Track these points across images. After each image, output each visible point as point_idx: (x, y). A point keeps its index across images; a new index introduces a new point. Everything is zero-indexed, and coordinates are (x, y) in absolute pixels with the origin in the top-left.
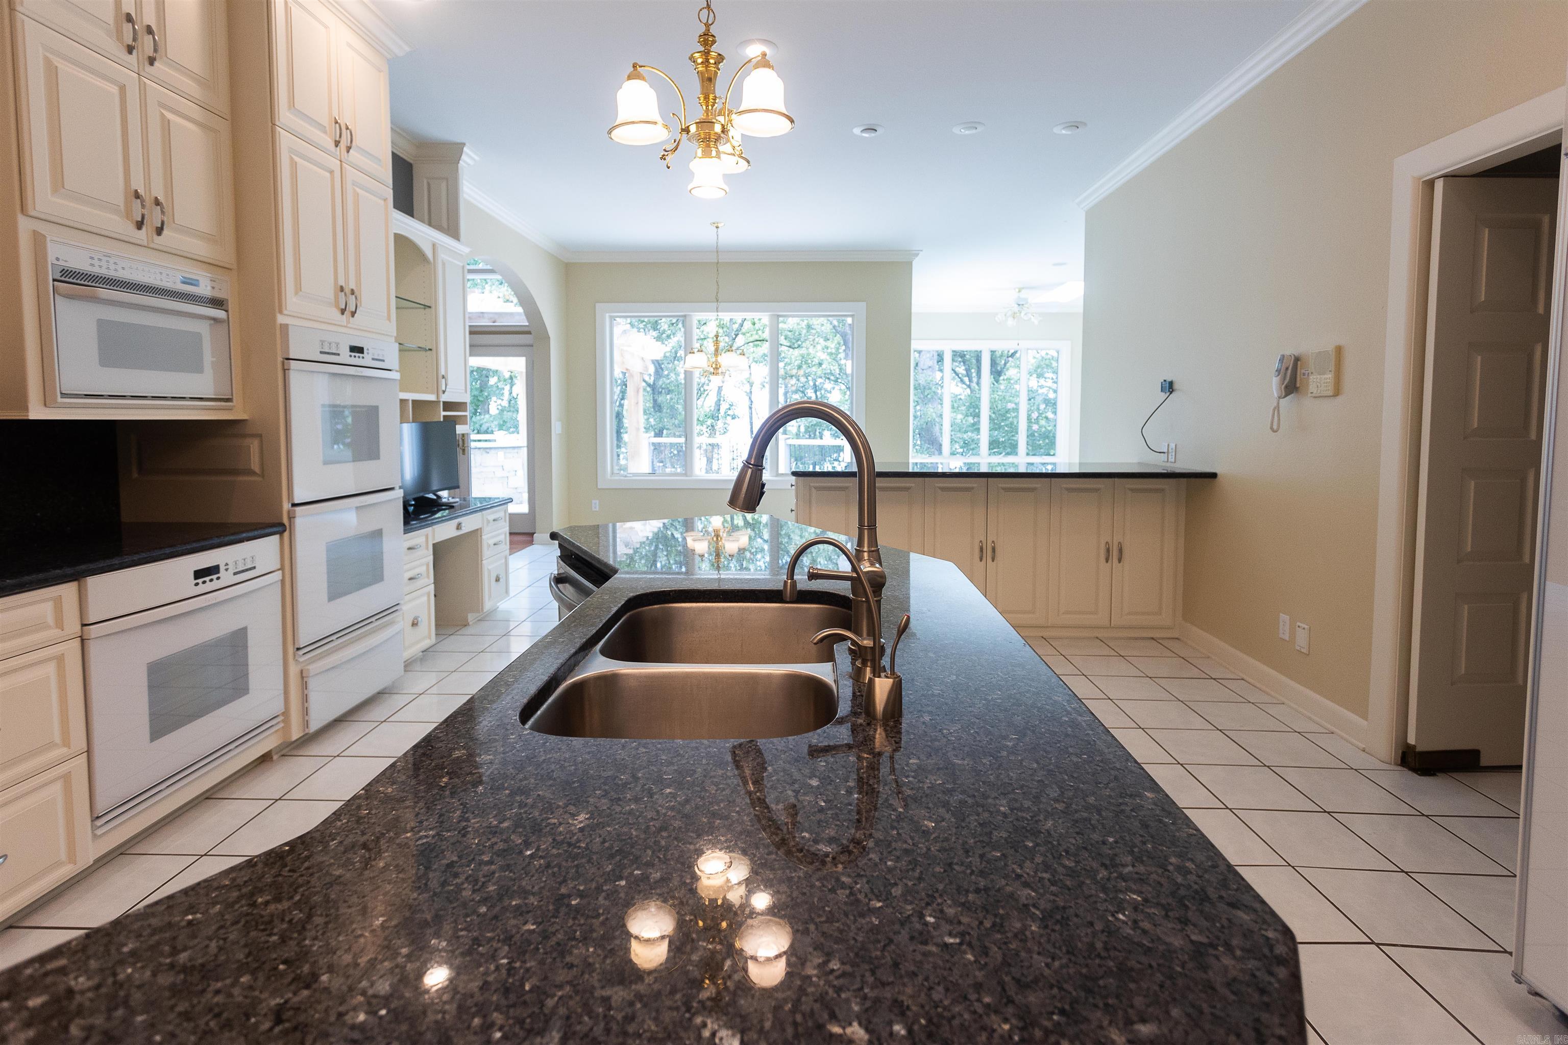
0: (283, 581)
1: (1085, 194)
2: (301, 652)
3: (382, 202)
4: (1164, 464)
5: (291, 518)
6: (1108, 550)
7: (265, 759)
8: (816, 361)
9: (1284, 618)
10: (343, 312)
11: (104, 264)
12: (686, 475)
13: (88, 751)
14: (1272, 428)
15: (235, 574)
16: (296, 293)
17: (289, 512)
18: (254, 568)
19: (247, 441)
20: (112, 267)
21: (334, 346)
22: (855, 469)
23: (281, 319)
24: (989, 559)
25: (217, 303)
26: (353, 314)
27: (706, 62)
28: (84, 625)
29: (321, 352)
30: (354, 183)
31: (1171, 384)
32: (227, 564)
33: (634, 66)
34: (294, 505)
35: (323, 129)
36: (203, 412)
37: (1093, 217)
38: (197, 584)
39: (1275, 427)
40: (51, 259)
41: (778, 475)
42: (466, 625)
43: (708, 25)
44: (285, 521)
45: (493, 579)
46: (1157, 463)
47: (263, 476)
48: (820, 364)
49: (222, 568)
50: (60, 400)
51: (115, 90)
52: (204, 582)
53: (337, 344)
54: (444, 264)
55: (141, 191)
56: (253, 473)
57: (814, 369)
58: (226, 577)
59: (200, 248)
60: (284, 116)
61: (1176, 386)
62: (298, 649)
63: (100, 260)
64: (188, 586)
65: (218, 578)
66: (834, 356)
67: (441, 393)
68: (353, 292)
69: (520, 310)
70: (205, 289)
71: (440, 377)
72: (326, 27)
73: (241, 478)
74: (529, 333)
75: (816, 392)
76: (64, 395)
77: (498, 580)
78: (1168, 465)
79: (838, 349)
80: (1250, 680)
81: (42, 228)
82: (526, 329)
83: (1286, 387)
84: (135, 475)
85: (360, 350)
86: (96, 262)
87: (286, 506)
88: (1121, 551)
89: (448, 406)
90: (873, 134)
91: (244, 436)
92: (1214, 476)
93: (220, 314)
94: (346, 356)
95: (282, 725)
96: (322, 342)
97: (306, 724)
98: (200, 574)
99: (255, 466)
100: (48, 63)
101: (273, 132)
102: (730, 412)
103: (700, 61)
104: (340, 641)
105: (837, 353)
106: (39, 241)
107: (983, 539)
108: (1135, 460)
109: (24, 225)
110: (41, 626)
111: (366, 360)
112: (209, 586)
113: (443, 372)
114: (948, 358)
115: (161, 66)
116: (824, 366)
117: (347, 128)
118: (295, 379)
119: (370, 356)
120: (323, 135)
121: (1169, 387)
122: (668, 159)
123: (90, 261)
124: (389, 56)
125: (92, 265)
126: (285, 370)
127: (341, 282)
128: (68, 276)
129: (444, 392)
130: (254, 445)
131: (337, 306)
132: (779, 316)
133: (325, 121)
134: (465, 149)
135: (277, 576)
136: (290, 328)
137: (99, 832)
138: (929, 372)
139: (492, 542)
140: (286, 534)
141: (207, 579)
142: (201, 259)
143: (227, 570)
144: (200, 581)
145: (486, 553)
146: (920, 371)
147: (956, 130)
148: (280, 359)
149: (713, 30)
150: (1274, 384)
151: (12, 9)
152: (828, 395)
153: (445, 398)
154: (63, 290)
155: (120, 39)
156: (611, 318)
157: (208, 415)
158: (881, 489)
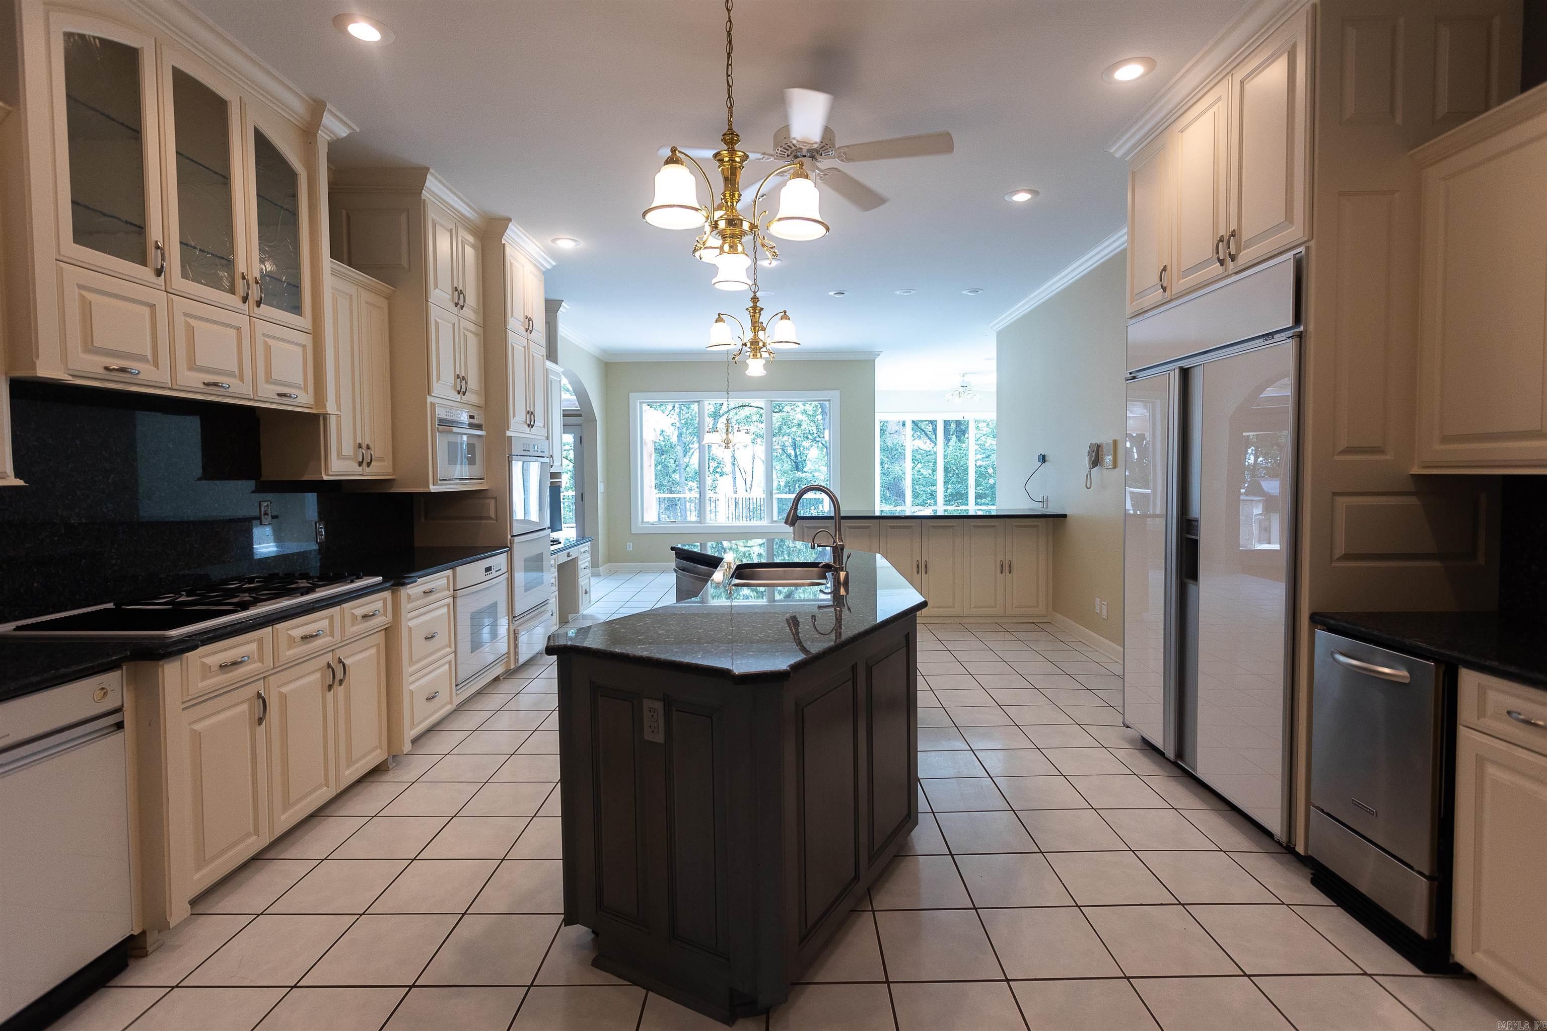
0: (509, 579)
1: (997, 321)
2: (516, 619)
3: (542, 358)
4: (1040, 509)
5: (512, 542)
6: (1002, 566)
7: (497, 679)
8: (795, 422)
9: (1098, 600)
10: (529, 426)
11: (449, 414)
12: (700, 522)
13: (455, 652)
14: (1086, 487)
15: (496, 571)
16: (513, 419)
17: (510, 540)
18: (500, 570)
19: (488, 501)
20: (451, 415)
21: (528, 446)
22: (833, 515)
23: (508, 433)
24: (924, 573)
25: (481, 427)
26: (533, 426)
27: (755, 312)
28: (454, 590)
29: (523, 450)
30: (533, 351)
31: (1044, 457)
32: (492, 566)
33: (719, 315)
34: (513, 536)
35: (522, 324)
36: (471, 486)
37: (1002, 335)
38: (486, 575)
39: (1089, 486)
40: (436, 414)
41: (773, 522)
42: (568, 622)
43: (755, 293)
44: (509, 544)
45: (584, 592)
46: (1038, 509)
47: (497, 520)
48: (799, 425)
49: (492, 568)
50: (439, 482)
51: (452, 327)
52: (488, 574)
55: (459, 375)
56: (492, 519)
57: (794, 429)
58: (493, 573)
59: (475, 400)
60: (511, 322)
61: (1047, 459)
62: (514, 617)
63: (448, 412)
64: (482, 576)
65: (491, 573)
66: (812, 418)
68: (533, 414)
69: (575, 397)
70: (477, 420)
72: (523, 266)
73: (483, 521)
74: (580, 415)
75: (795, 449)
76: (439, 480)
77: (586, 593)
78: (1044, 509)
79: (815, 411)
80: (1084, 642)
81: (434, 400)
82: (579, 413)
83: (1093, 463)
86: (447, 414)
87: (509, 537)
88: (1010, 566)
89: (553, 475)
90: (842, 296)
91: (487, 498)
92: (1065, 516)
93: (481, 433)
95: (505, 660)
96: (524, 444)
97: (517, 660)
98: (486, 570)
99: (493, 515)
100: (436, 322)
101: (506, 332)
102: (718, 470)
103: (752, 311)
104: (529, 616)
105: (814, 415)
106: (433, 405)
107: (919, 559)
108: (1027, 507)
109: (429, 400)
110: (444, 589)
111: (539, 452)
112: (489, 578)
114: (909, 425)
115: (465, 309)
116: (803, 427)
117: (531, 320)
118: (514, 466)
119: (540, 450)
120: (522, 327)
121: (1043, 459)
122: (736, 359)
123: (445, 413)
124: (544, 270)
126: (510, 461)
127: (528, 408)
128: (441, 422)
130: (492, 503)
131: (527, 423)
132: (772, 401)
133: (524, 319)
134: (563, 304)
135: (508, 575)
136: (513, 438)
137: (458, 692)
138: (896, 436)
139: (583, 566)
140: (510, 551)
141: (488, 572)
142: (476, 405)
144: (486, 573)
145: (581, 573)
146: (888, 435)
147: (898, 293)
148: (508, 455)
149: (758, 294)
150: (1086, 462)
151: (427, 301)
152: (806, 452)
154: (440, 429)
155: (453, 301)
156: (641, 403)
157: (472, 487)
158: (850, 527)
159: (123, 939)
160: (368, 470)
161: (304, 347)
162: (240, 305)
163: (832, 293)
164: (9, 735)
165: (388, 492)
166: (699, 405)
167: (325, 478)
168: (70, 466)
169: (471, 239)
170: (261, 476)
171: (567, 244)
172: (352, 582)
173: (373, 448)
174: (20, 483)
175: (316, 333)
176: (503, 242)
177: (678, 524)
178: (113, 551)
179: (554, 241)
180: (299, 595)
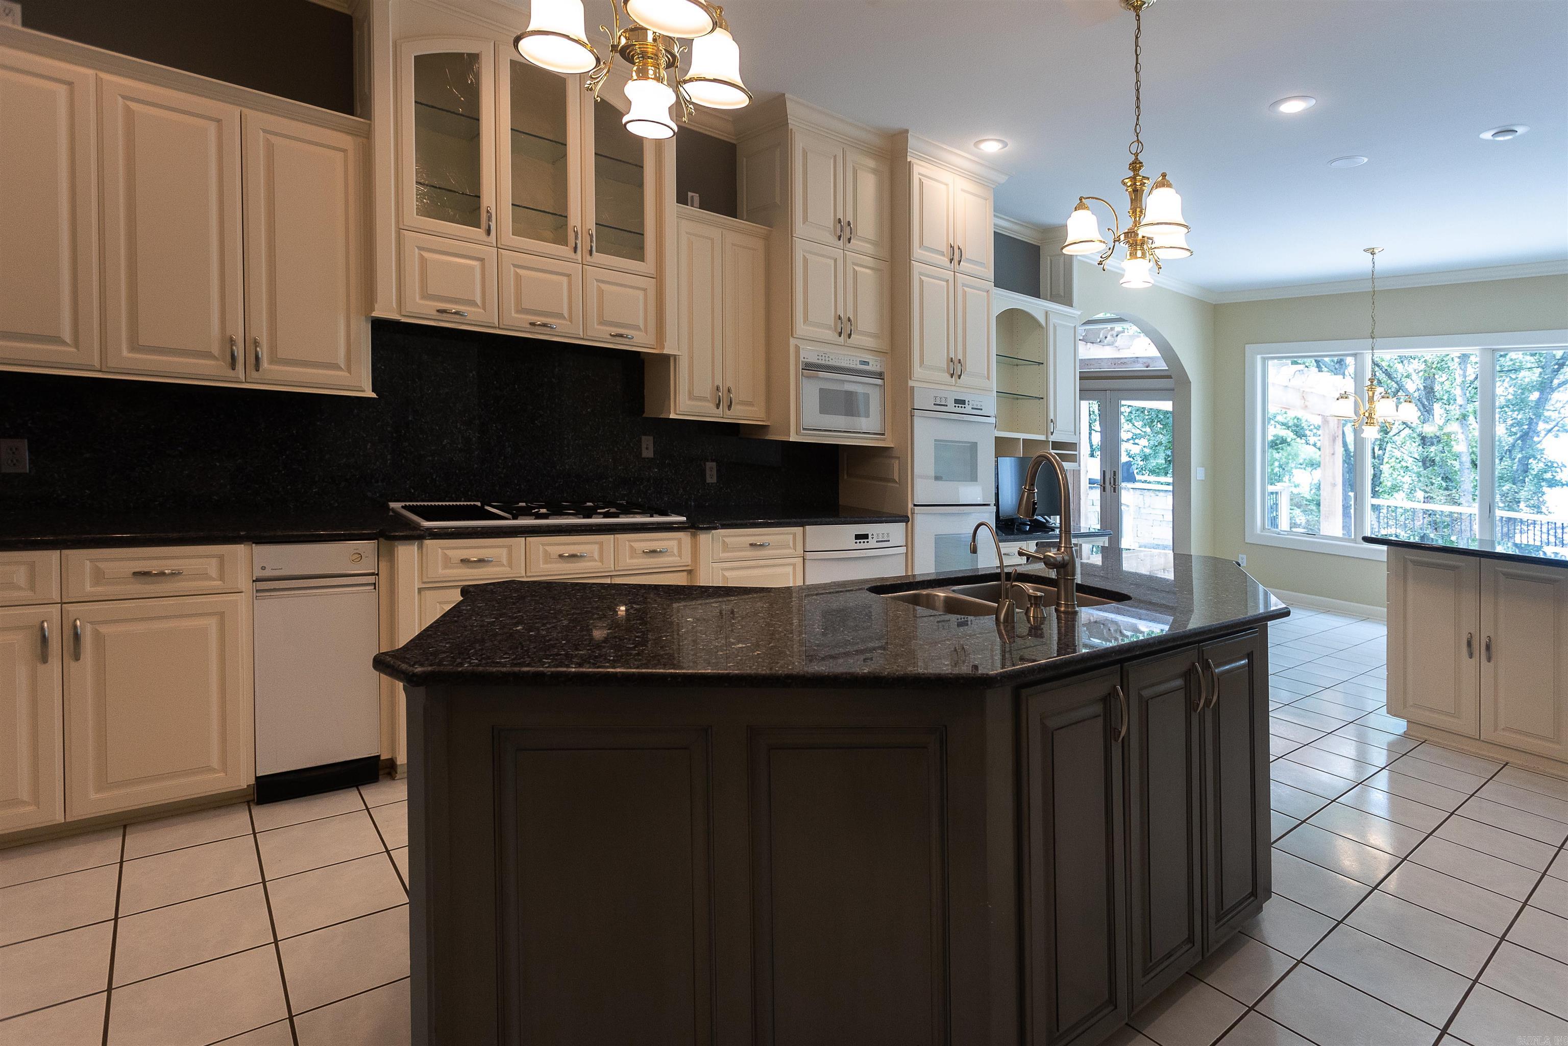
0: (907, 553)
3: (985, 294)
5: (913, 513)
10: (952, 376)
11: (823, 358)
15: (878, 542)
16: (921, 366)
17: (911, 509)
18: (889, 541)
19: (893, 461)
20: (827, 359)
21: (943, 399)
23: (911, 383)
25: (880, 375)
26: (960, 377)
27: (1134, 185)
28: (805, 551)
29: (934, 404)
30: (964, 285)
32: (873, 535)
33: (1081, 199)
34: (915, 505)
35: (942, 254)
36: (869, 441)
38: (856, 543)
40: (802, 359)
43: (1137, 155)
44: (909, 515)
47: (900, 485)
49: (870, 537)
50: (802, 431)
51: (832, 262)
52: (860, 542)
53: (946, 398)
54: (1055, 327)
55: (842, 316)
56: (895, 482)
58: (872, 543)
59: (869, 342)
60: (917, 252)
63: (822, 356)
64: (851, 543)
65: (868, 542)
67: (1050, 434)
68: (960, 361)
70: (873, 367)
71: (1049, 421)
72: (947, 185)
73: (890, 484)
76: (804, 429)
81: (799, 342)
82: (1163, 373)
84: (845, 477)
85: (963, 402)
86: (820, 358)
87: (910, 506)
89: (1056, 445)
90: (1509, 137)
91: (893, 458)
93: (879, 382)
94: (951, 407)
96: (936, 397)
98: (858, 537)
99: (895, 477)
100: (805, 258)
101: (910, 263)
103: (1129, 184)
106: (797, 348)
109: (792, 342)
110: (787, 547)
111: (968, 409)
112: (862, 546)
113: (1052, 417)
115: (855, 242)
117: (959, 248)
118: (917, 422)
119: (971, 406)
120: (942, 258)
122: (1104, 263)
123: (818, 357)
124: (994, 187)
125: (818, 359)
126: (912, 416)
127: (952, 355)
128: (809, 366)
129: (1052, 433)
130: (897, 464)
131: (948, 372)
133: (944, 248)
135: (903, 550)
136: (916, 389)
140: (910, 523)
141: (862, 541)
142: (871, 349)
143: (873, 538)
144: (858, 541)
148: (909, 409)
151: (792, 236)
153: (1052, 438)
154: (805, 374)
155: (835, 233)
156: (1264, 360)
157: (872, 443)
158: (1507, 575)
159: (369, 756)
160: (728, 413)
161: (645, 290)
162: (572, 255)
163: (1487, 135)
164: (282, 569)
165: (760, 438)
166: (1356, 360)
167: (672, 416)
168: (468, 391)
169: (871, 163)
170: (643, 412)
171: (991, 147)
172: (652, 516)
173: (733, 392)
174: (374, 395)
175: (659, 277)
176: (908, 160)
177: (1317, 538)
178: (500, 461)
179: (977, 144)
180: (582, 516)
